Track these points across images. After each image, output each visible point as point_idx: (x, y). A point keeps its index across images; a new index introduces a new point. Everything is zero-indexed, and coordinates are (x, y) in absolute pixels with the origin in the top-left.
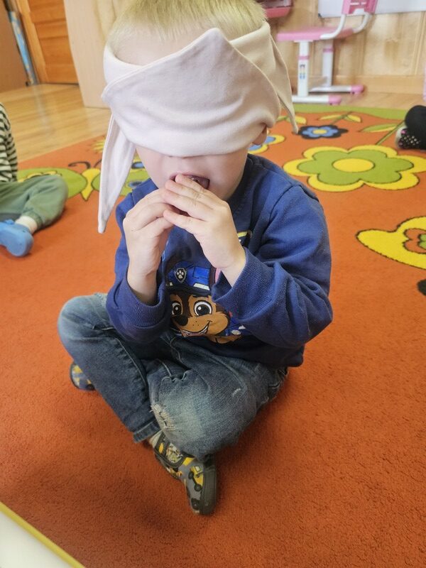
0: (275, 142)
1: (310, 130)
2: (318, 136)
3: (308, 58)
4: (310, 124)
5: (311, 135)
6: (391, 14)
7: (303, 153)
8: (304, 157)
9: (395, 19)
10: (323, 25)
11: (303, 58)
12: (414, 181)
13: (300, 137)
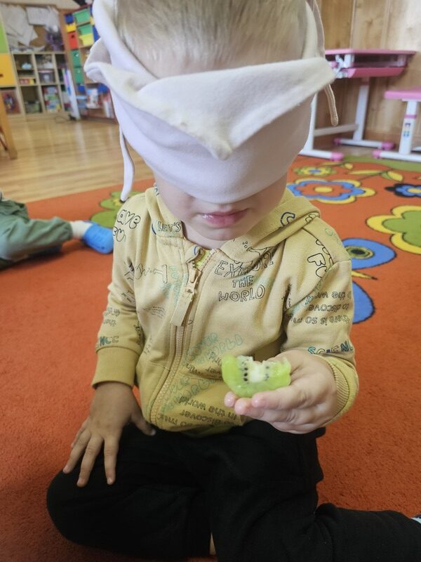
0: (365, 195)
1: (405, 187)
2: (412, 195)
3: (415, 117)
4: (406, 182)
5: (405, 193)
7: (391, 210)
8: (392, 214)
11: (410, 117)
13: (392, 194)
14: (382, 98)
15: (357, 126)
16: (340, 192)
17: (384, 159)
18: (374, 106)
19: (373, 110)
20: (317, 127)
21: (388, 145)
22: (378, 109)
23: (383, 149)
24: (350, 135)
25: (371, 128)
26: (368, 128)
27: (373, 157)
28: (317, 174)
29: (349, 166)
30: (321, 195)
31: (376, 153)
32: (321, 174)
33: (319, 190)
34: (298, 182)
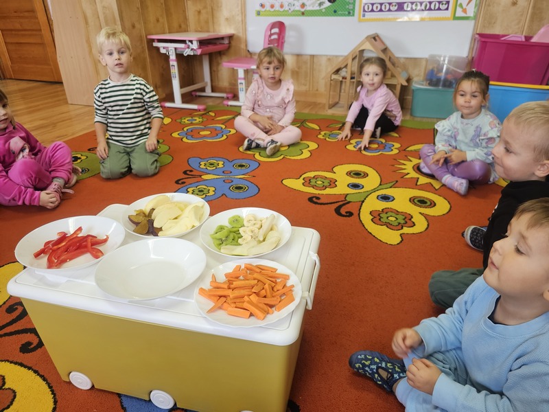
0: (231, 133)
3: (245, 79)
6: (293, 55)
9: (295, 58)
10: (251, 57)
11: (241, 79)
12: (309, 154)
14: (218, 64)
15: (206, 83)
16: (216, 133)
17: (231, 106)
18: (214, 68)
19: (214, 71)
20: (182, 87)
21: (230, 95)
22: (218, 71)
23: (228, 99)
24: (203, 90)
25: (216, 84)
26: (214, 84)
27: (224, 105)
28: (194, 122)
29: (213, 114)
30: (205, 136)
31: (225, 102)
32: (197, 121)
33: (202, 133)
34: (185, 129)
